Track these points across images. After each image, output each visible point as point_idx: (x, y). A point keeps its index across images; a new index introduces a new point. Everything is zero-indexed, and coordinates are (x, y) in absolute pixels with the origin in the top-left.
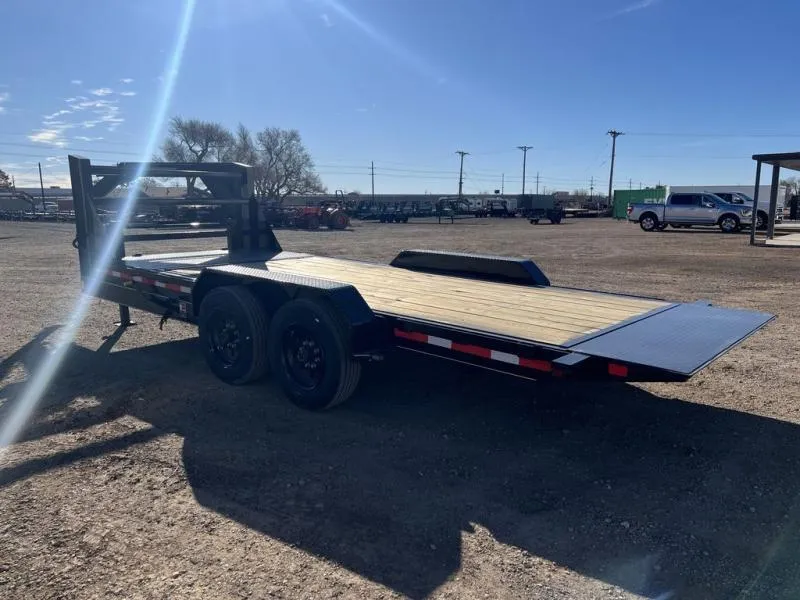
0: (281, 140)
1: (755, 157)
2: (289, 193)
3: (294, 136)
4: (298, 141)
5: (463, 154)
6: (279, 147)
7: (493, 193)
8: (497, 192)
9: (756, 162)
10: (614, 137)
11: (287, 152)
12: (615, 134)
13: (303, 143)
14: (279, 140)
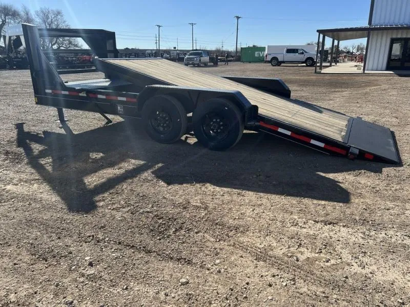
0: (51, 16)
1: (318, 31)
2: (59, 48)
3: (59, 13)
4: (62, 16)
5: (159, 26)
6: (50, 20)
7: (173, 49)
8: (175, 48)
9: (318, 33)
10: (238, 19)
11: (56, 23)
12: (238, 18)
13: (65, 18)
14: (50, 15)
